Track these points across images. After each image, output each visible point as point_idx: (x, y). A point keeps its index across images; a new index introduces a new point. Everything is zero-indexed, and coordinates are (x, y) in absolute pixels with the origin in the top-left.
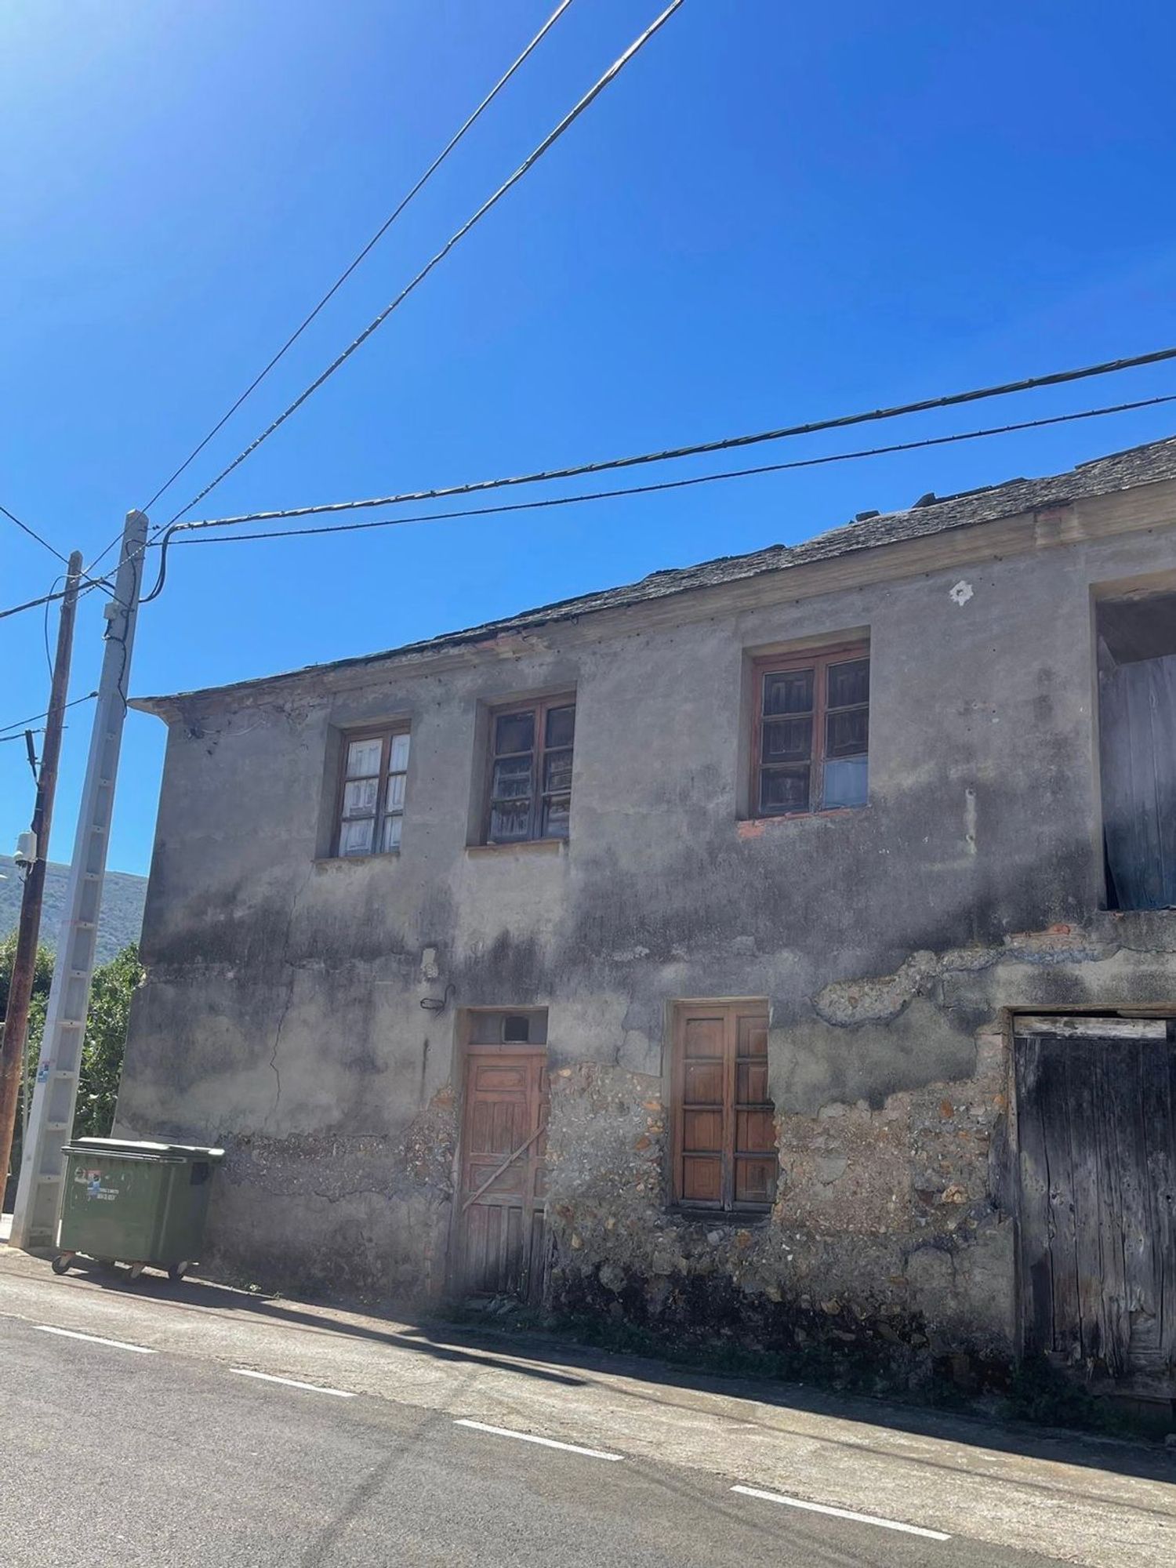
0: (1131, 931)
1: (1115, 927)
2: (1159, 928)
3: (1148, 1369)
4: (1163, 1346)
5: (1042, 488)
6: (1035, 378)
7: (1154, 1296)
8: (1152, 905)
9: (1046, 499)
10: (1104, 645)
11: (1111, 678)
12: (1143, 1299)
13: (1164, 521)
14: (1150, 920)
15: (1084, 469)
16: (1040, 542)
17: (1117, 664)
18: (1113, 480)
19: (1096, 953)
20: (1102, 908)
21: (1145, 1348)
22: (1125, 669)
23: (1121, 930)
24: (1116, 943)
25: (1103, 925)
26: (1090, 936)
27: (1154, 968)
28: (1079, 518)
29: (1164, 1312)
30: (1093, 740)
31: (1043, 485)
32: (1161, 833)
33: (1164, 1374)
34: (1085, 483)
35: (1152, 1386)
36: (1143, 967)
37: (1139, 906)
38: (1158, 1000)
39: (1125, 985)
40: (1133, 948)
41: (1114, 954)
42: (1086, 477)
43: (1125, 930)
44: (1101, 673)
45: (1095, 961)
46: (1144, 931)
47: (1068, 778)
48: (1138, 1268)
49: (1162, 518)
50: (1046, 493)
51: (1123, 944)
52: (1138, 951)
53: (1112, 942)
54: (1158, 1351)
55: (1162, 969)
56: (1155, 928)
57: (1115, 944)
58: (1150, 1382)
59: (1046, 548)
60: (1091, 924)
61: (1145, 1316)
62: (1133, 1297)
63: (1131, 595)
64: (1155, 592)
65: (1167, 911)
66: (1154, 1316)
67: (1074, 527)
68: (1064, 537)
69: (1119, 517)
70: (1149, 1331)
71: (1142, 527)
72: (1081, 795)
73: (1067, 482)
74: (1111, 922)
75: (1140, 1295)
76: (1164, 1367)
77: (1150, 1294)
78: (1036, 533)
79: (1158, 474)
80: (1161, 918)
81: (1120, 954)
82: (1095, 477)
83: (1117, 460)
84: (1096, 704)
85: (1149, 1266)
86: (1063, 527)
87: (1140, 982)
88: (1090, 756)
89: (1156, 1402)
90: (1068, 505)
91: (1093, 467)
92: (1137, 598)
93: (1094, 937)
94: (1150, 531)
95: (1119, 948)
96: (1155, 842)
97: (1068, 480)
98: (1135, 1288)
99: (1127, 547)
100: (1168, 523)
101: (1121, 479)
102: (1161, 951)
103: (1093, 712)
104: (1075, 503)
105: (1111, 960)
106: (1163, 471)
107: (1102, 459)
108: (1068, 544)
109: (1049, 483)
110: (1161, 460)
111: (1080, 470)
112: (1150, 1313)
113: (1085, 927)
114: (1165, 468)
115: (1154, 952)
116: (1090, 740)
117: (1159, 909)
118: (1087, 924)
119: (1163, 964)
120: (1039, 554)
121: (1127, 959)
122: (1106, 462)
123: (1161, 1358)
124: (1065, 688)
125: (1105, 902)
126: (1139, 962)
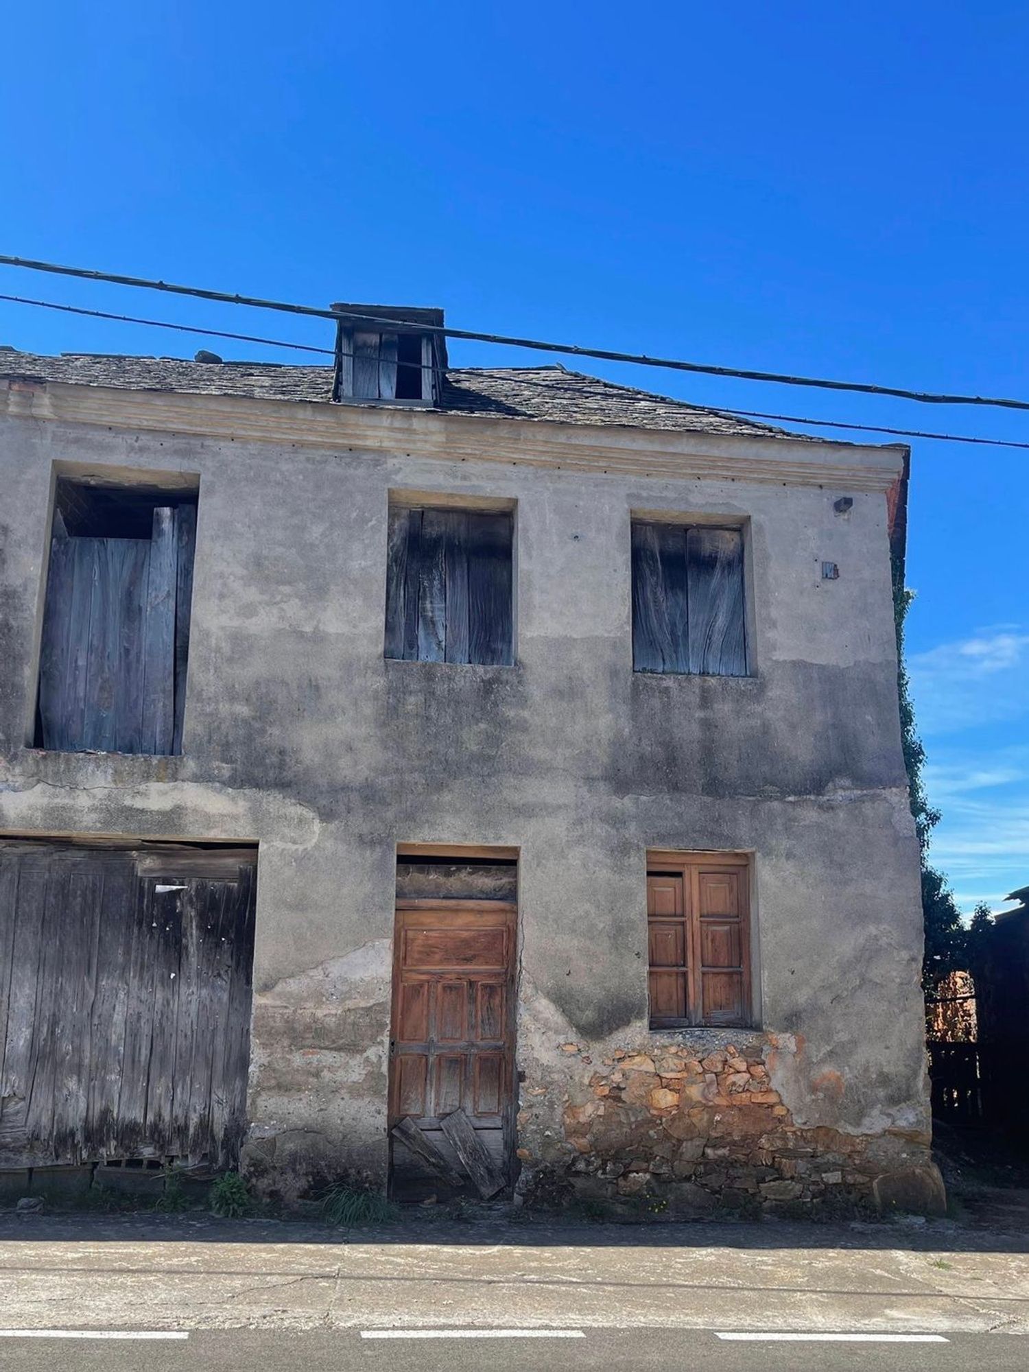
0: (50, 768)
1: (37, 763)
2: (75, 767)
3: (13, 1145)
4: (28, 1124)
5: (27, 362)
6: (21, 258)
7: (27, 1081)
8: (73, 748)
9: (28, 373)
10: (60, 517)
11: (63, 546)
12: (16, 1085)
13: (121, 423)
14: (68, 761)
15: (69, 358)
16: (13, 409)
17: (69, 535)
18: (90, 376)
19: (17, 784)
20: (28, 746)
21: (12, 1128)
22: (75, 541)
23: (42, 767)
24: (37, 777)
25: (27, 761)
26: (14, 769)
27: (66, 801)
28: (50, 398)
29: (33, 1094)
30: (39, 597)
31: (28, 360)
32: (88, 687)
33: (24, 1147)
34: (66, 371)
35: (12, 1159)
36: (57, 800)
37: (62, 747)
38: (65, 829)
39: (39, 814)
40: (50, 782)
41: (33, 787)
42: (68, 365)
43: (46, 766)
44: (54, 540)
45: (15, 791)
46: (62, 770)
47: (12, 628)
48: (16, 1059)
49: (121, 421)
50: (30, 367)
51: (42, 779)
52: (54, 786)
53: (33, 776)
54: (23, 1129)
55: (72, 802)
56: (72, 767)
57: (35, 778)
58: (12, 1156)
59: (17, 416)
60: (16, 759)
61: (17, 1099)
62: (8, 1085)
63: (89, 479)
64: (108, 482)
65: (82, 754)
66: (24, 1099)
67: (44, 405)
68: (35, 411)
69: (85, 408)
70: (18, 1113)
71: (104, 423)
72: (22, 644)
73: (52, 364)
74: (34, 759)
75: (14, 1083)
76: (26, 1142)
77: (23, 1080)
78: (9, 399)
79: (127, 383)
80: (78, 760)
81: (39, 787)
82: (76, 368)
83: (98, 360)
84: (47, 568)
85: (26, 1057)
86: (35, 401)
87: (52, 813)
88: (34, 611)
89: (14, 1173)
90: (42, 383)
91: (76, 359)
92: (93, 483)
93: (18, 770)
94: (110, 429)
95: (38, 781)
96: (82, 694)
97: (52, 363)
98: (11, 1077)
99: (89, 437)
100: (126, 426)
101: (97, 377)
102: (74, 787)
103: (42, 573)
104: (48, 384)
105: (30, 792)
106: (133, 383)
107: (84, 355)
108: (39, 418)
109: (35, 360)
110: (133, 372)
111: (65, 358)
112: (21, 1097)
113: (10, 762)
114: (134, 380)
115: (68, 788)
116: (36, 598)
117: (77, 752)
118: (13, 759)
119: (74, 799)
120: (10, 419)
121: (44, 792)
122: (88, 358)
123: (25, 1134)
124: (20, 547)
125: (31, 741)
126: (54, 796)
